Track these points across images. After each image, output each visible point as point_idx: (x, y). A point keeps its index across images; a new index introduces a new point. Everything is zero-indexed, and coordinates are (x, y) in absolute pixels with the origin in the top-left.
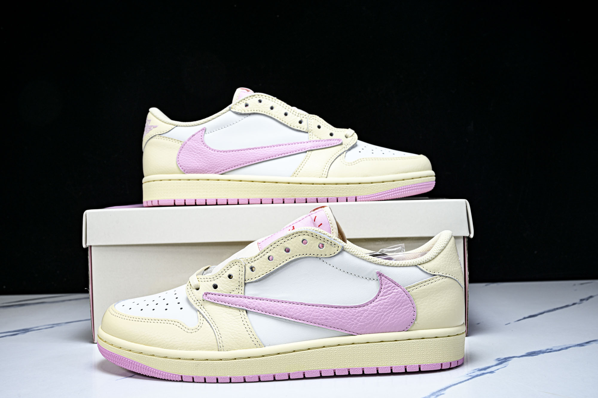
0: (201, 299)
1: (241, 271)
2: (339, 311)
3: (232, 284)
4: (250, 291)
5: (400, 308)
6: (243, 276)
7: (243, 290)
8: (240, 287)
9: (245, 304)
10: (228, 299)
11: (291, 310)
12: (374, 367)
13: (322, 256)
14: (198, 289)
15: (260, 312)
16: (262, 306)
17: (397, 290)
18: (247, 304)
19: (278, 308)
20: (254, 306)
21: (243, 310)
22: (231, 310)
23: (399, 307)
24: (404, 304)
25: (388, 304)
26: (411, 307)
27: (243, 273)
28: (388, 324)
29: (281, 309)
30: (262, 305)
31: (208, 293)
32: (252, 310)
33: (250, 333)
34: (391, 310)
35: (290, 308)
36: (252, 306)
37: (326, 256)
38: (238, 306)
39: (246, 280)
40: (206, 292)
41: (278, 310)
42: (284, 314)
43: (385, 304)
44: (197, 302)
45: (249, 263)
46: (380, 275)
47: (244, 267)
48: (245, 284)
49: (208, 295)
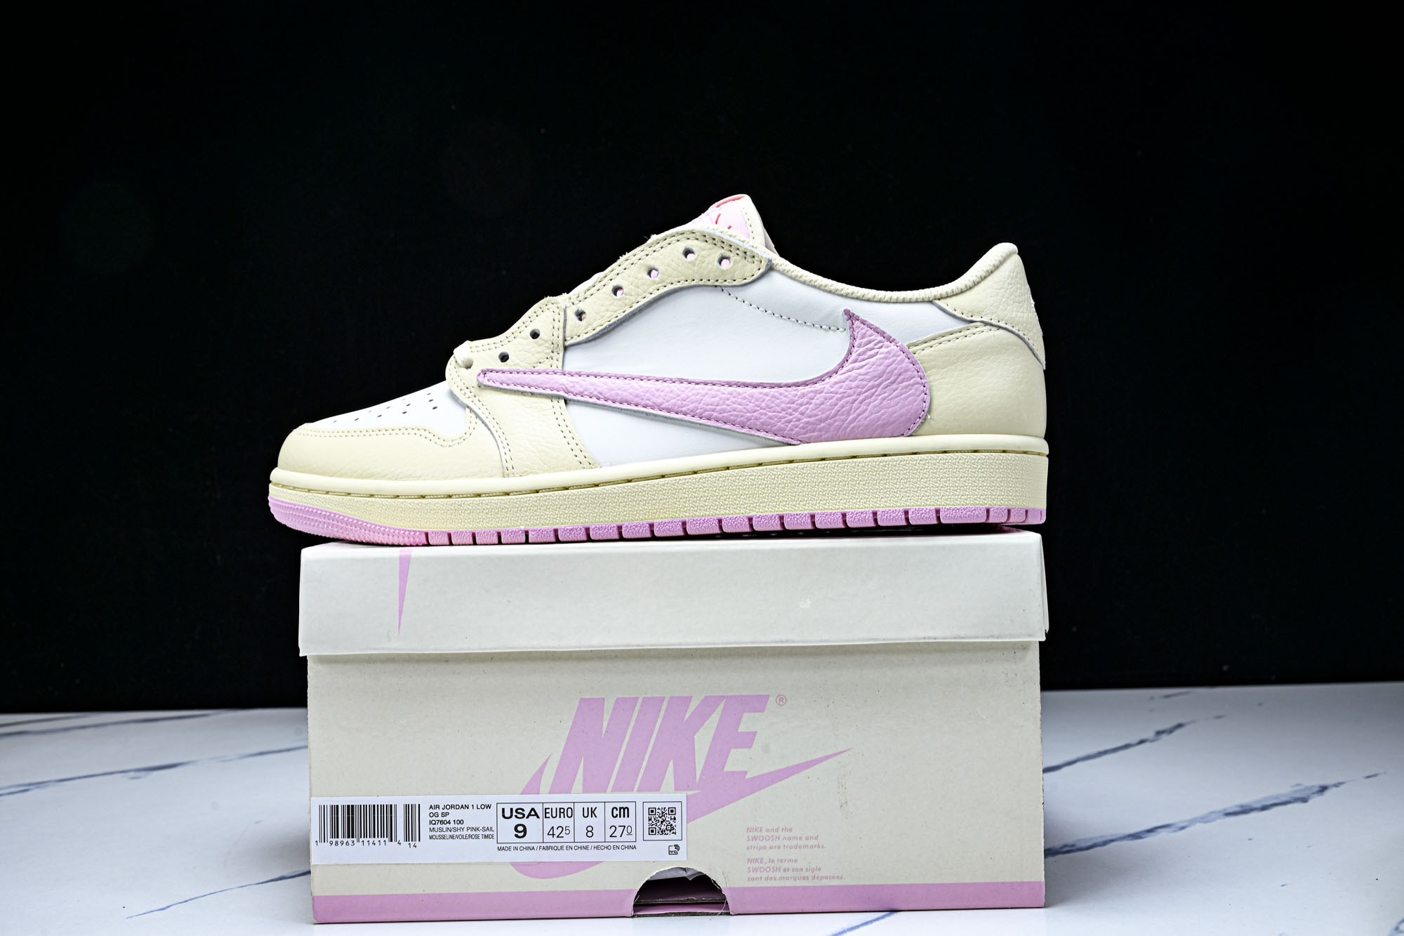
0: (475, 384)
1: (556, 320)
2: (761, 393)
3: (539, 349)
4: (576, 361)
5: (894, 386)
6: (561, 330)
7: (561, 360)
8: (555, 353)
9: (563, 386)
10: (528, 378)
11: (657, 393)
12: (836, 511)
13: (726, 283)
14: (468, 367)
15: (594, 400)
16: (599, 389)
17: (888, 349)
18: (568, 386)
19: (631, 390)
20: (581, 390)
21: (559, 397)
22: (534, 399)
23: (893, 382)
24: (902, 377)
25: (867, 377)
26: (918, 384)
27: (561, 324)
28: (868, 419)
29: (637, 392)
30: (598, 386)
31: (488, 370)
32: (578, 398)
33: (570, 440)
34: (874, 390)
35: (657, 391)
36: (578, 389)
37: (735, 283)
38: (548, 392)
39: (568, 339)
40: (485, 368)
41: (631, 394)
42: (643, 402)
43: (862, 377)
44: (466, 390)
45: (573, 304)
46: (850, 316)
47: (562, 313)
48: (566, 348)
49: (489, 374)
